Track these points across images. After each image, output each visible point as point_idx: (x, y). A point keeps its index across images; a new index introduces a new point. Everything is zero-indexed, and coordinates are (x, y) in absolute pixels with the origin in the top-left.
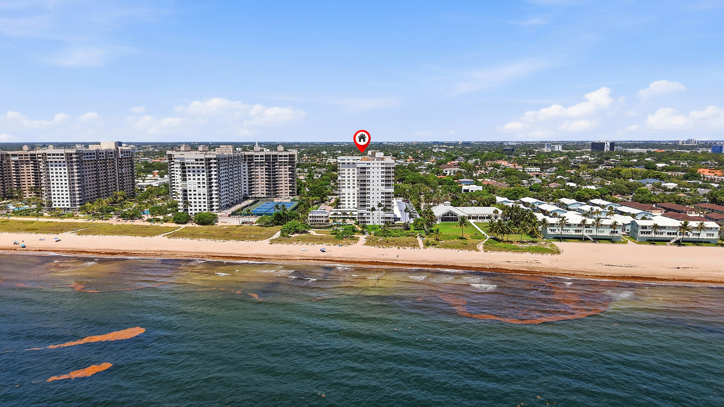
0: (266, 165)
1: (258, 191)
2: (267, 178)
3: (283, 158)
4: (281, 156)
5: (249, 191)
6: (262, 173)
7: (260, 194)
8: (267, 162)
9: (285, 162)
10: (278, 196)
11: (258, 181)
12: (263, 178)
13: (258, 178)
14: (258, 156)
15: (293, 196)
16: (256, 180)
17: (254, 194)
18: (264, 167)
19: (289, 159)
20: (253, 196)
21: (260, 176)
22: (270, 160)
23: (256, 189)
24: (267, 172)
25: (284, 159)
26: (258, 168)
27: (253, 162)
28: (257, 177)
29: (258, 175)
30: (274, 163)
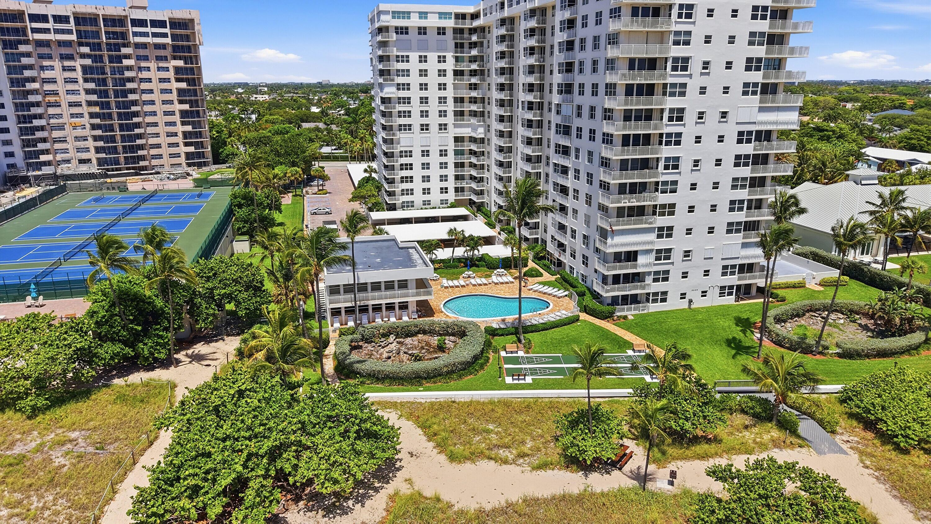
0: (83, 56)
1: (66, 151)
2: (95, 104)
3: (149, 30)
4: (141, 23)
5: (28, 155)
6: (70, 87)
7: (75, 162)
8: (87, 45)
9: (158, 46)
10: (145, 168)
11: (60, 116)
12: (78, 104)
13: (57, 105)
14: (44, 18)
15: (200, 165)
16: (51, 111)
17: (45, 164)
18: (78, 63)
19: (174, 37)
20: (47, 170)
21: (65, 99)
22: (97, 34)
23: (57, 146)
24: (93, 80)
25: (155, 35)
26: (52, 68)
27: (27, 42)
28: (52, 99)
29: (55, 93)
30: (117, 47)
